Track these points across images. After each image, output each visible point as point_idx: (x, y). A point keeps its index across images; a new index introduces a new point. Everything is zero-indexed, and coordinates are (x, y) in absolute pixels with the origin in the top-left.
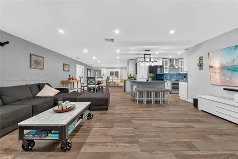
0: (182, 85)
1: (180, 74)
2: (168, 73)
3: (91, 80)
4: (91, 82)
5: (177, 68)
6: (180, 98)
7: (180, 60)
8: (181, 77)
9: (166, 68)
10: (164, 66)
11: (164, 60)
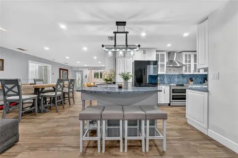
0: (193, 95)
1: (183, 76)
2: (164, 73)
3: (9, 86)
4: (10, 90)
5: (179, 65)
6: (189, 122)
7: (184, 54)
8: (185, 79)
9: (162, 66)
10: (159, 63)
11: (160, 53)
